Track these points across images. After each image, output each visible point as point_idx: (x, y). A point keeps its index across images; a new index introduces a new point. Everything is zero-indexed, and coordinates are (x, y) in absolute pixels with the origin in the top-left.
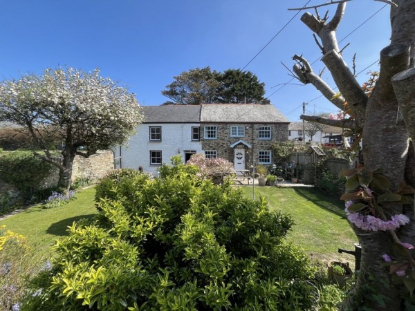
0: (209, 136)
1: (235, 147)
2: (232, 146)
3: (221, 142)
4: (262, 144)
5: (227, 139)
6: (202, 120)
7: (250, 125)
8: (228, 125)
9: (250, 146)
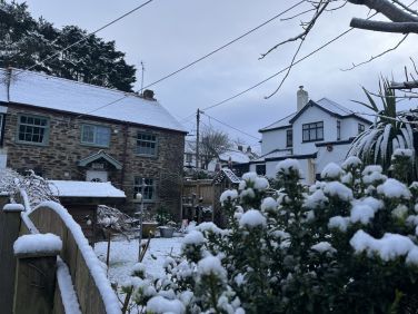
0: (21, 137)
1: (90, 165)
2: (83, 164)
3: (58, 152)
4: (140, 165)
5: (72, 148)
6: (13, 100)
7: (120, 128)
8: (76, 121)
9: (119, 167)
